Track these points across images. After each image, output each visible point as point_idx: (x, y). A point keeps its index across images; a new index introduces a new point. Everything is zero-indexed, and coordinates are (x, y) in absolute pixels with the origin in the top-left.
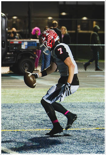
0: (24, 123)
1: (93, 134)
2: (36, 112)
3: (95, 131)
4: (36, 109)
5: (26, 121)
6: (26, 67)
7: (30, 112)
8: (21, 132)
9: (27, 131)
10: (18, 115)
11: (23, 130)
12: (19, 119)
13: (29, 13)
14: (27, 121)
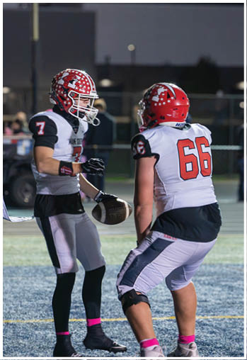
0: (21, 306)
1: (162, 330)
2: (46, 284)
3: (167, 322)
4: (47, 278)
5: (25, 303)
6: (26, 191)
7: (35, 285)
8: (14, 325)
9: (28, 323)
10: (9, 290)
11: (20, 320)
12: (12, 299)
13: (34, 80)
14: (27, 302)
